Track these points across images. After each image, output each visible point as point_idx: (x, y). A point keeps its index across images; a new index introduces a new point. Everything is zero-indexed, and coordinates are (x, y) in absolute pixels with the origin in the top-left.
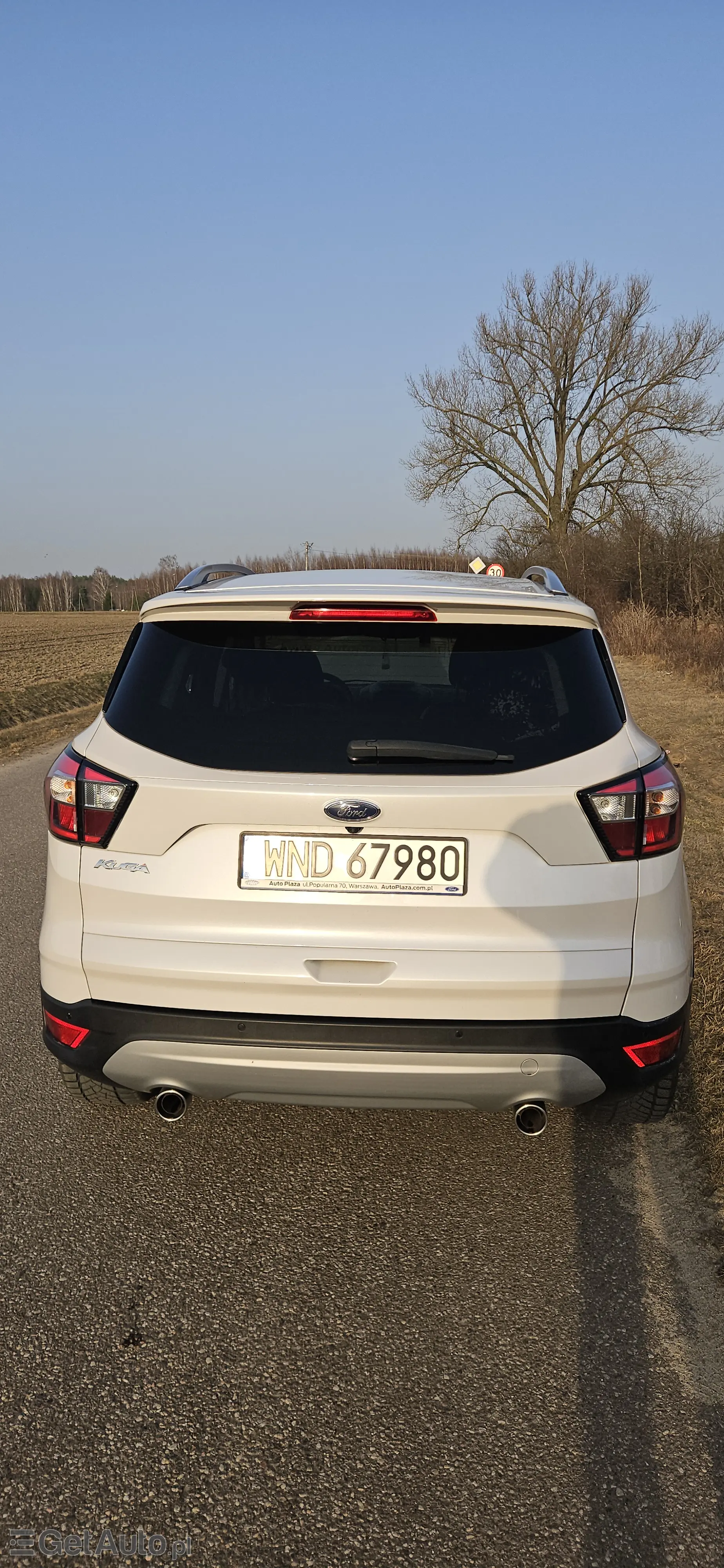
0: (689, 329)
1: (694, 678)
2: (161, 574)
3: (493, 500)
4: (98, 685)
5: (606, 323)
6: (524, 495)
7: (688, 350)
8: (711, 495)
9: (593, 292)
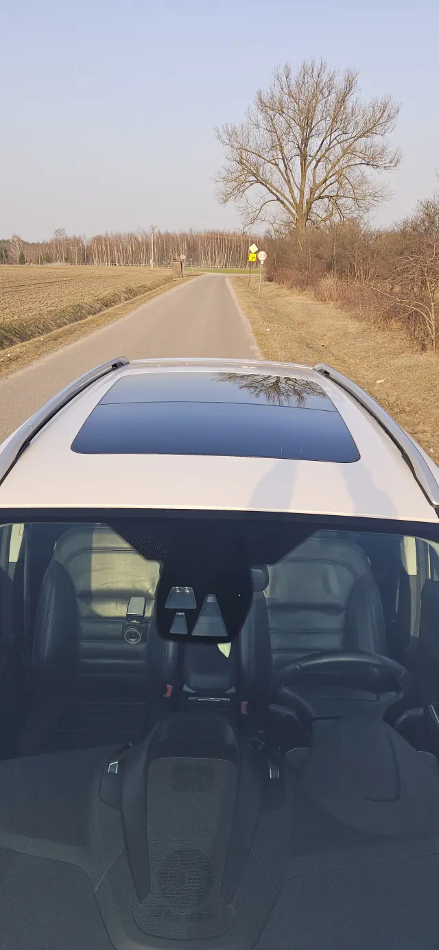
0: (379, 103)
2: (56, 240)
3: (264, 204)
5: (332, 98)
6: (282, 202)
7: (378, 117)
9: (325, 78)
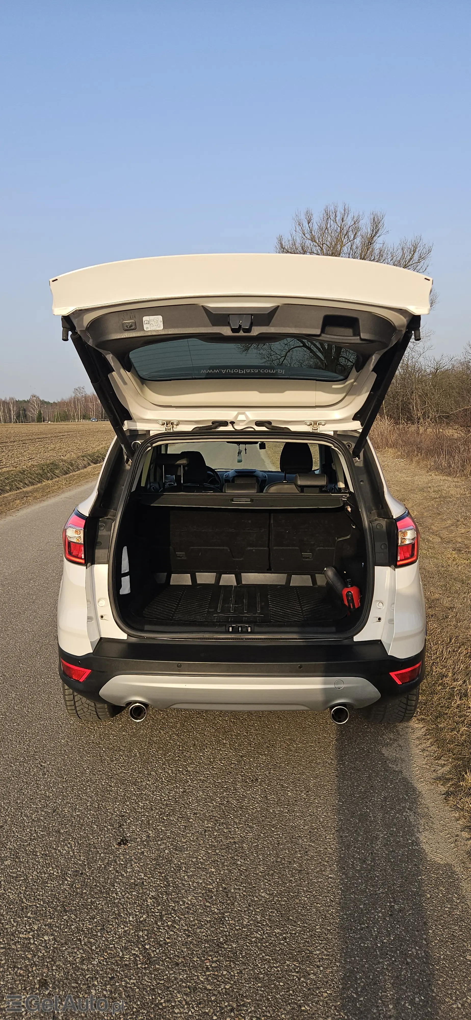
0: (409, 245)
1: (418, 462)
2: (75, 398)
3: (289, 351)
4: (41, 471)
5: (358, 241)
6: (309, 348)
7: (409, 257)
8: (426, 349)
9: (349, 221)
